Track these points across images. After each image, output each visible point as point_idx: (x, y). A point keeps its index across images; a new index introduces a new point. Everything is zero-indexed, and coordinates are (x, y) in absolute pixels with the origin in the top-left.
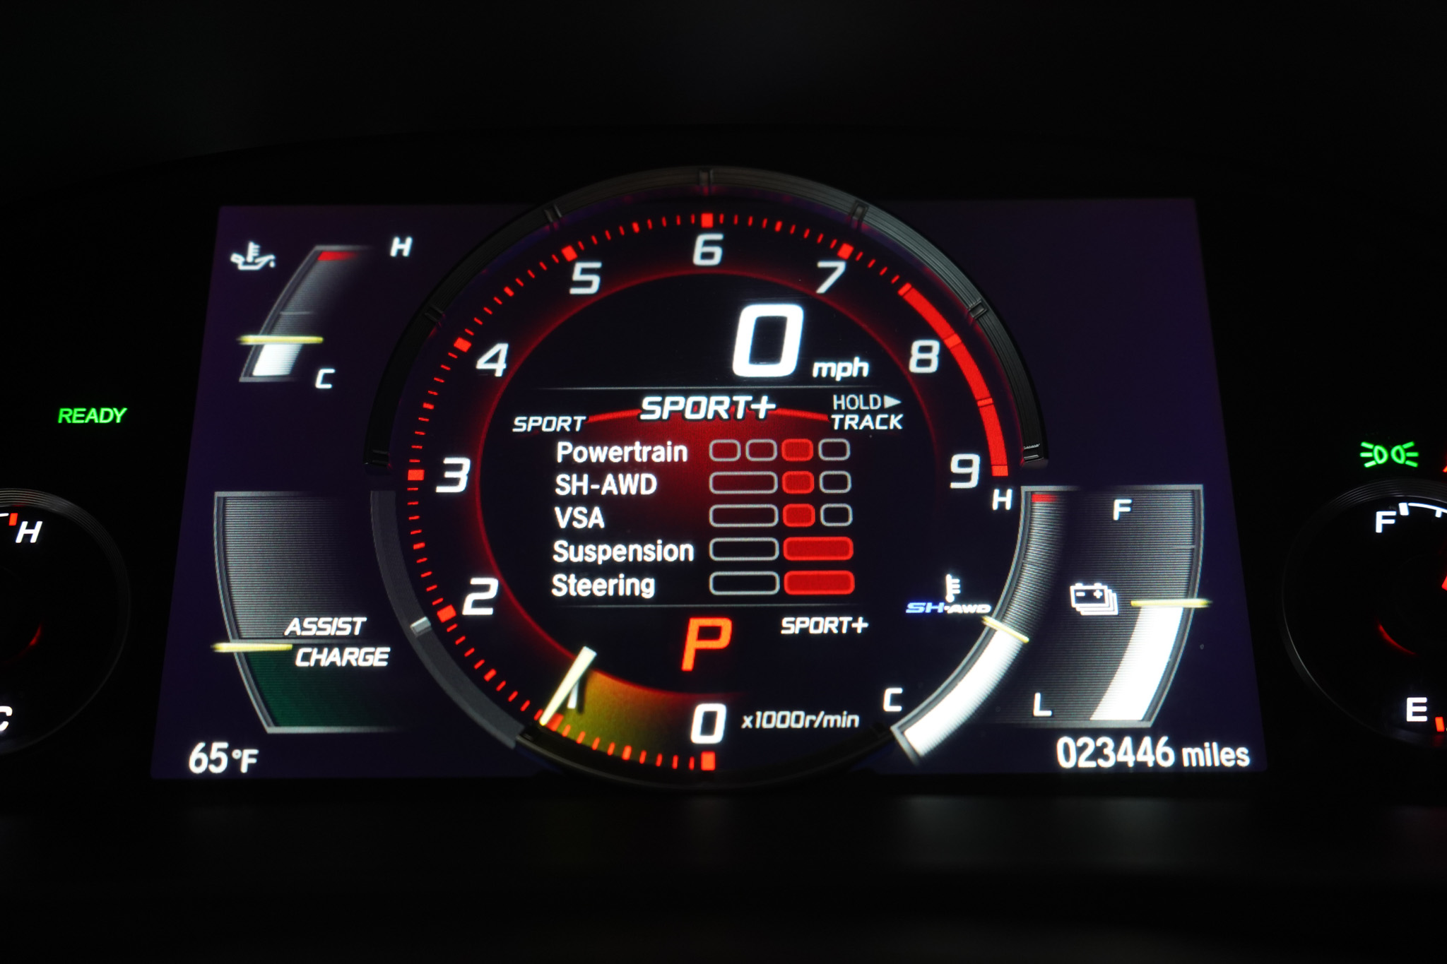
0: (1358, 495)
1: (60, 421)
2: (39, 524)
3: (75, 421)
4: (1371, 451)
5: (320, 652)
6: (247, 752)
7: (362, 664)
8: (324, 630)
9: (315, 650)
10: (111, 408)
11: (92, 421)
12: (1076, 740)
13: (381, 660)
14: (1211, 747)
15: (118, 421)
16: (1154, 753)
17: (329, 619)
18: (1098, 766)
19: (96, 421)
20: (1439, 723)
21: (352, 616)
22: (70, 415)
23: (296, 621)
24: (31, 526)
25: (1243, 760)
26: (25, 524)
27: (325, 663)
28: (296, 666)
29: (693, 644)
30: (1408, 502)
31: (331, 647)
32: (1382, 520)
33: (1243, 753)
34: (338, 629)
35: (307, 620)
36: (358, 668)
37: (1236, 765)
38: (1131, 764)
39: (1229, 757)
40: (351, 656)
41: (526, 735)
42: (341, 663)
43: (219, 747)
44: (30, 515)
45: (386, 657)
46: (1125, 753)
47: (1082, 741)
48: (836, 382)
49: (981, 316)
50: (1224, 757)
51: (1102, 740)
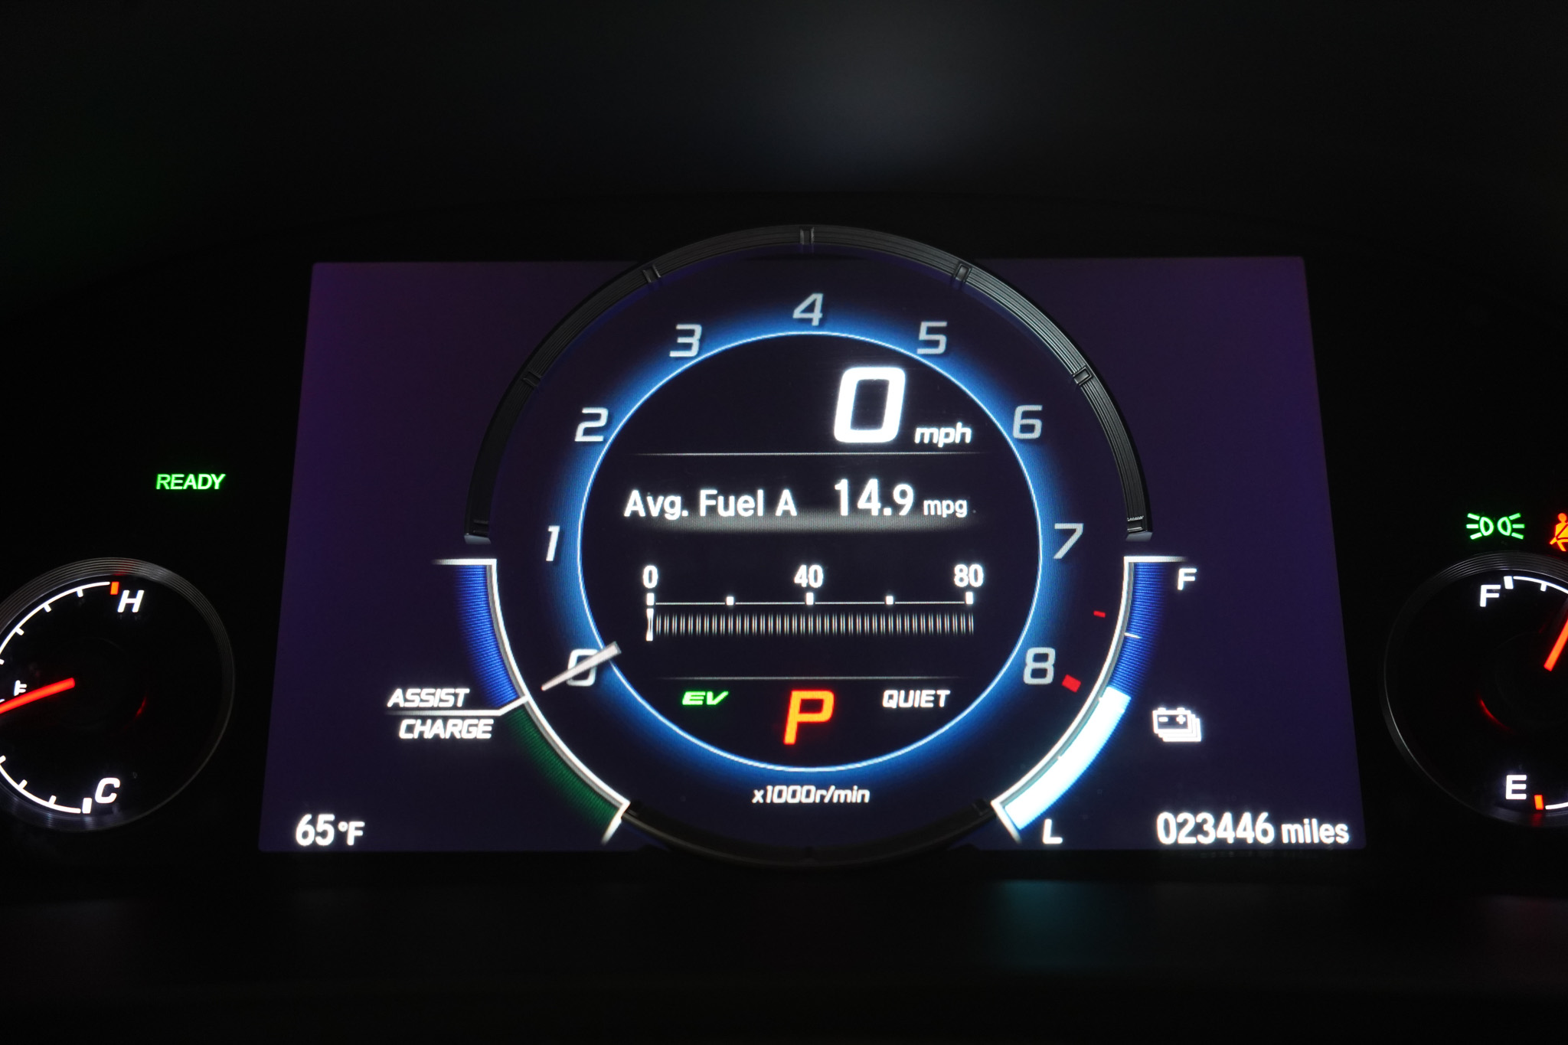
0: (1465, 568)
1: (158, 487)
2: (141, 593)
3: (173, 487)
4: (1477, 522)
5: (424, 723)
6: (354, 824)
7: (466, 736)
8: (427, 701)
9: (419, 722)
10: (209, 473)
11: (190, 487)
12: (1176, 815)
13: (484, 732)
14: (1310, 824)
15: (217, 487)
16: (1254, 829)
17: (432, 690)
18: (1198, 844)
19: (195, 487)
20: (1539, 800)
21: (455, 686)
22: (168, 481)
23: (398, 692)
24: (133, 595)
25: (1342, 837)
26: (126, 593)
27: (428, 735)
28: (399, 738)
29: (795, 717)
30: (1513, 575)
31: (434, 719)
32: (1486, 594)
33: (1342, 830)
34: (441, 700)
35: (410, 691)
36: (463, 741)
37: (1335, 842)
38: (1231, 841)
39: (1328, 834)
40: (454, 728)
41: (631, 812)
42: (445, 735)
43: (325, 819)
44: (131, 584)
45: (490, 728)
46: (1225, 830)
47: (1183, 816)
48: (938, 449)
49: (1086, 383)
50: (1323, 834)
51: (1202, 816)
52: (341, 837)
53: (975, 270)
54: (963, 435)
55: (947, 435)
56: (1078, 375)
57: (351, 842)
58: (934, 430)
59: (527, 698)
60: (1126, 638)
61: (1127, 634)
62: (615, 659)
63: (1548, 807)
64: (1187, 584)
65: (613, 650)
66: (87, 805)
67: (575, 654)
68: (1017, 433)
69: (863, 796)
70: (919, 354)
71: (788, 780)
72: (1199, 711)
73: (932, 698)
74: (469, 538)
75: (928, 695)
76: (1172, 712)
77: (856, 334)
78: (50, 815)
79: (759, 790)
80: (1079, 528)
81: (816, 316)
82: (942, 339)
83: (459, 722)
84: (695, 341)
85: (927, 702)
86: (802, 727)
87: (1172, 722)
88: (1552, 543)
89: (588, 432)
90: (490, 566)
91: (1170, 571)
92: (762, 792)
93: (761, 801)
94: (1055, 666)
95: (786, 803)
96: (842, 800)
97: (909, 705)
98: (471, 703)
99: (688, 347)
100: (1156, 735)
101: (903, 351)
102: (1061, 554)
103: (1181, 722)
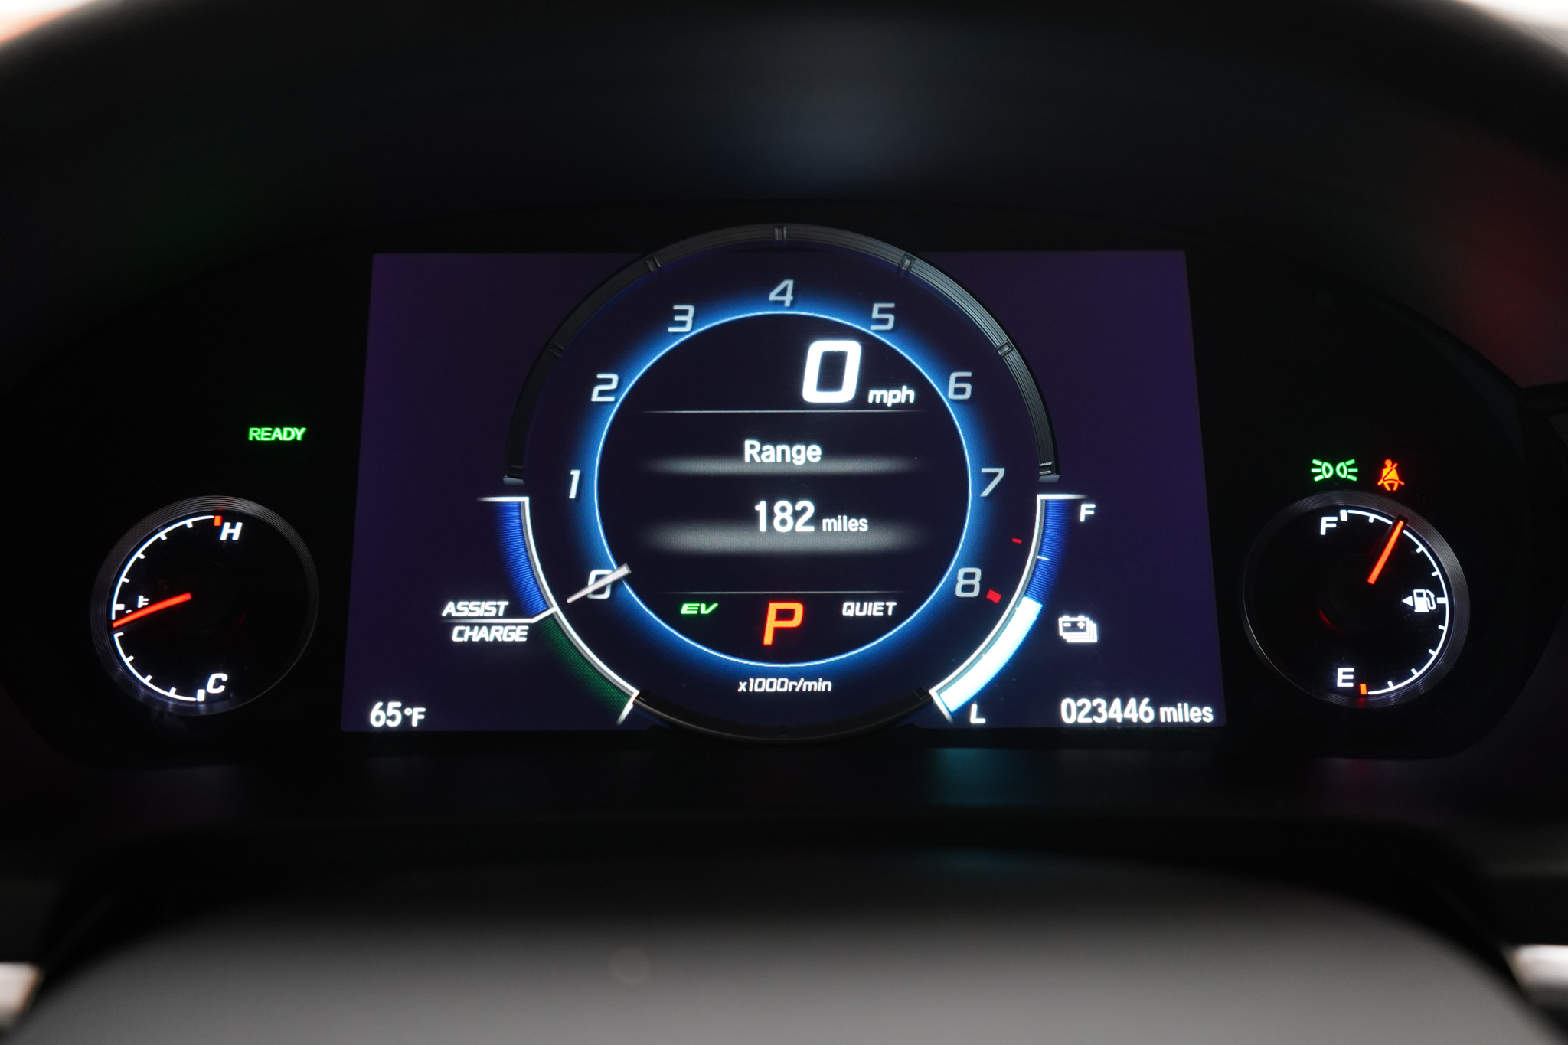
0: (1309, 503)
2: (239, 525)
3: (263, 439)
5: (472, 629)
6: (417, 710)
7: (506, 639)
8: (474, 611)
9: (468, 628)
11: (277, 438)
12: (1076, 700)
13: (521, 636)
14: (1183, 707)
15: (299, 438)
16: (1138, 711)
17: (478, 603)
18: (1094, 723)
19: (281, 439)
20: (1363, 688)
21: (497, 600)
22: (258, 433)
23: (451, 604)
24: (233, 527)
25: (1207, 717)
26: (227, 525)
27: (476, 639)
28: (452, 641)
29: (772, 623)
30: (1347, 508)
31: (480, 625)
32: (1326, 524)
33: (1208, 712)
34: (486, 611)
35: (460, 604)
36: (503, 642)
37: (1202, 721)
38: (1119, 720)
39: (1196, 715)
40: (497, 633)
41: (641, 698)
42: (489, 639)
43: (394, 705)
44: (232, 517)
45: (526, 633)
46: (1115, 712)
47: (1081, 702)
48: (887, 408)
49: (1007, 354)
50: (1193, 715)
51: (1097, 701)
52: (407, 719)
53: (918, 261)
54: (908, 397)
55: (895, 396)
56: (1001, 348)
57: (415, 723)
58: (884, 392)
59: (555, 609)
60: (1038, 560)
61: (1039, 557)
62: (626, 578)
63: (1370, 693)
64: (1088, 517)
65: (624, 570)
66: (201, 695)
67: (593, 574)
68: (951, 395)
69: (827, 686)
70: (872, 330)
71: (766, 674)
72: (1095, 617)
73: (882, 608)
74: (507, 480)
75: (878, 606)
76: (1074, 619)
77: (821, 313)
78: (171, 703)
79: (743, 682)
80: (1001, 472)
81: (788, 299)
82: (891, 318)
83: (500, 628)
84: (689, 319)
85: (878, 611)
86: (777, 630)
87: (1074, 627)
88: (1380, 483)
89: (602, 393)
90: (524, 503)
91: (1074, 506)
92: (745, 683)
93: (745, 690)
94: (980, 582)
95: (765, 692)
96: (810, 690)
97: (863, 614)
98: (510, 613)
99: (683, 324)
100: (1062, 637)
101: (858, 327)
102: (986, 493)
103: (1081, 627)
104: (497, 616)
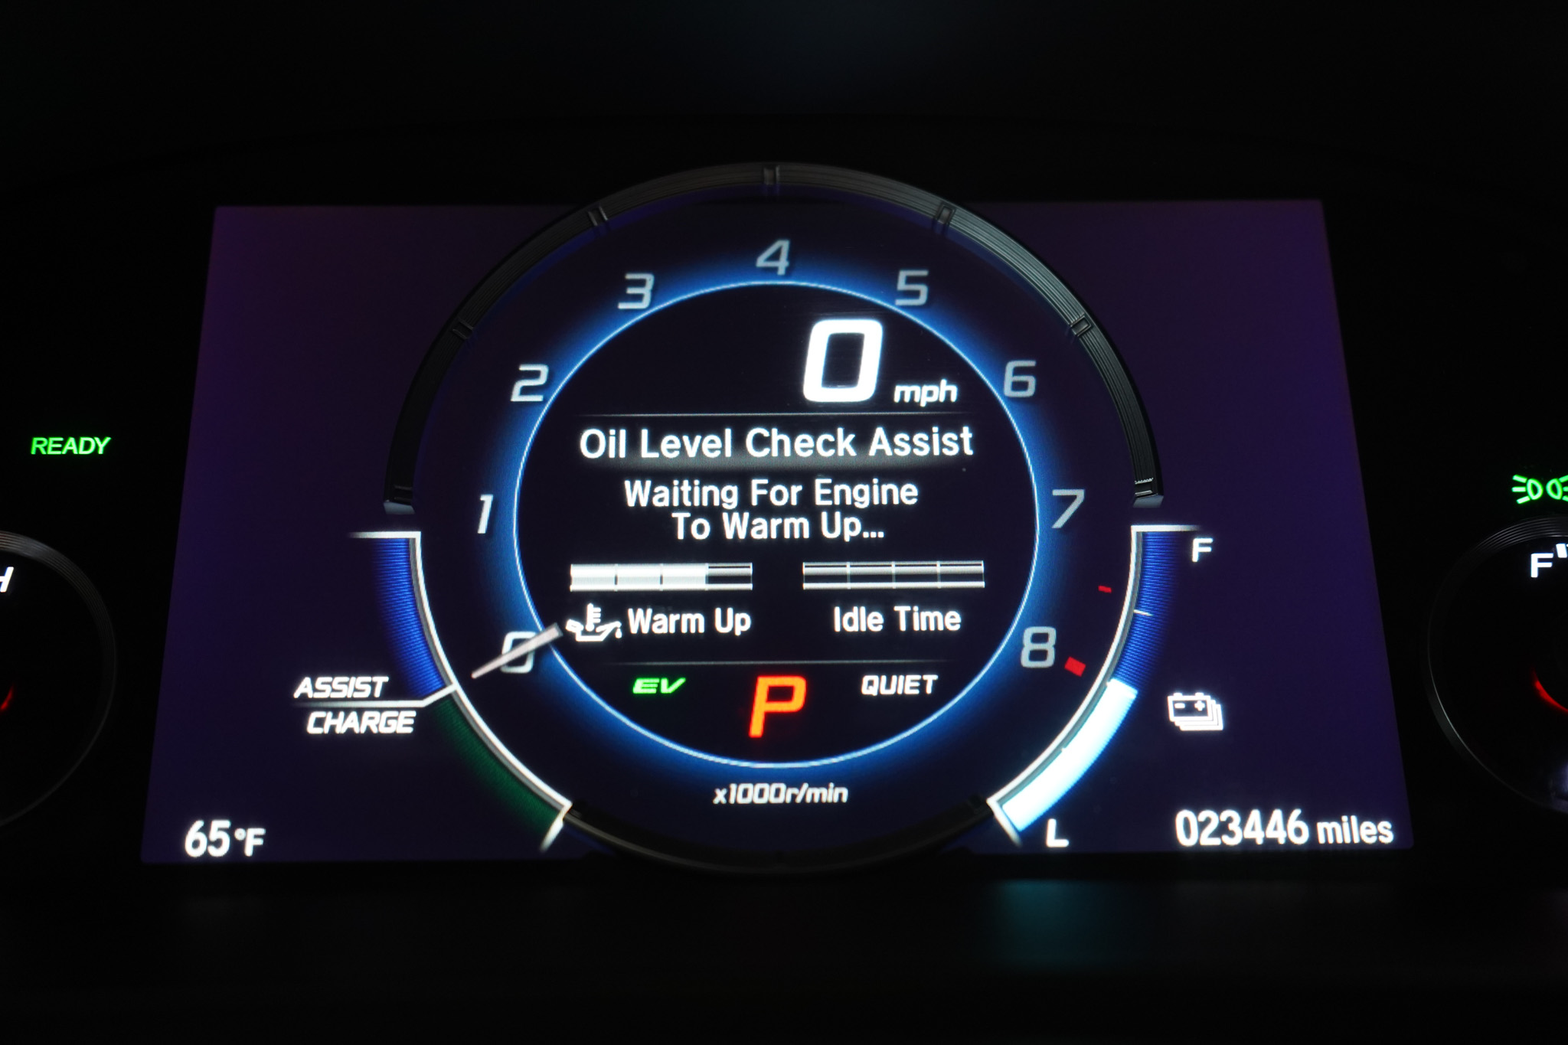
0: (1509, 536)
1: (33, 452)
2: (10, 571)
3: (50, 452)
4: (1524, 485)
5: (335, 716)
6: (252, 832)
7: (384, 730)
8: (340, 691)
9: (330, 714)
10: (92, 437)
11: (70, 452)
12: (1197, 812)
13: (405, 726)
14: (1349, 821)
15: (101, 452)
16: (1286, 828)
17: (345, 679)
18: (1223, 844)
19: (75, 452)
21: (372, 675)
22: (44, 445)
23: (307, 681)
25: (1386, 836)
27: (341, 729)
28: (307, 733)
29: (762, 706)
31: (347, 711)
32: (1537, 563)
33: (1385, 828)
34: (356, 690)
35: (320, 680)
36: (379, 735)
37: (1378, 841)
38: (1260, 842)
39: (1369, 832)
40: (371, 721)
41: (575, 813)
42: (359, 729)
43: (219, 825)
45: (412, 722)
46: (1253, 829)
47: (1205, 814)
48: (921, 408)
49: (1085, 333)
50: (1364, 833)
51: (1227, 814)
52: (237, 846)
53: (960, 211)
54: (948, 394)
55: (930, 393)
56: (1077, 325)
57: (249, 851)
58: (916, 388)
59: (455, 687)
60: (1135, 615)
61: (1136, 611)
62: (555, 644)
64: (1202, 555)
65: (550, 633)
67: (510, 637)
68: (1008, 391)
69: (841, 795)
70: (898, 306)
71: (754, 778)
72: (1220, 696)
73: (917, 684)
74: (391, 506)
75: (913, 681)
76: (1189, 698)
77: (828, 284)
79: (721, 789)
80: (1080, 494)
81: (782, 264)
82: (923, 289)
83: (376, 714)
84: (646, 291)
85: (912, 688)
86: (770, 717)
87: (1190, 709)
89: (526, 391)
90: (414, 540)
91: (1185, 540)
92: (724, 791)
93: (724, 801)
94: (1056, 647)
95: (752, 804)
96: (816, 800)
97: (891, 692)
98: (389, 693)
99: (638, 298)
100: (1173, 724)
101: (879, 302)
102: (1060, 523)
103: (1200, 709)
104: (371, 698)
